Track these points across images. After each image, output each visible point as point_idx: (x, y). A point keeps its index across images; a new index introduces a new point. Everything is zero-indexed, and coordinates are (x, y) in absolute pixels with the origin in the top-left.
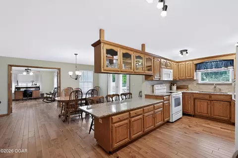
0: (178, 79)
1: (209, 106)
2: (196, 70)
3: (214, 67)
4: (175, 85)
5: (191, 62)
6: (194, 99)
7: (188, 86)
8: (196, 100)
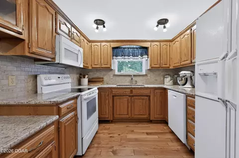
0: (90, 68)
1: (129, 104)
2: (113, 56)
3: (131, 54)
4: (86, 76)
5: (108, 44)
6: (113, 96)
7: (103, 78)
8: (115, 98)
